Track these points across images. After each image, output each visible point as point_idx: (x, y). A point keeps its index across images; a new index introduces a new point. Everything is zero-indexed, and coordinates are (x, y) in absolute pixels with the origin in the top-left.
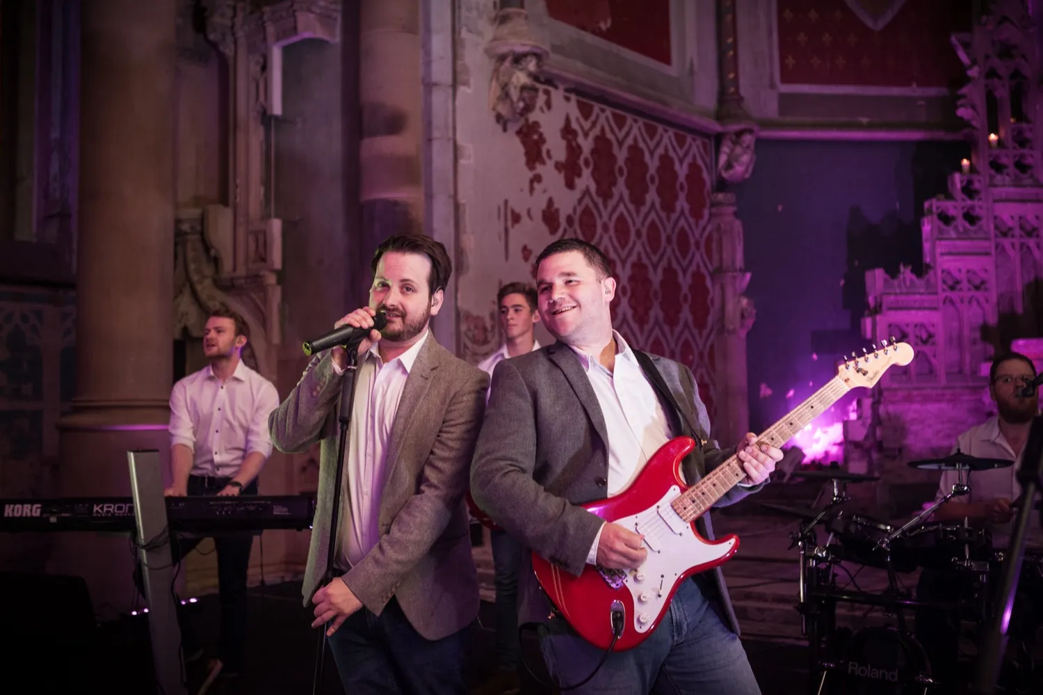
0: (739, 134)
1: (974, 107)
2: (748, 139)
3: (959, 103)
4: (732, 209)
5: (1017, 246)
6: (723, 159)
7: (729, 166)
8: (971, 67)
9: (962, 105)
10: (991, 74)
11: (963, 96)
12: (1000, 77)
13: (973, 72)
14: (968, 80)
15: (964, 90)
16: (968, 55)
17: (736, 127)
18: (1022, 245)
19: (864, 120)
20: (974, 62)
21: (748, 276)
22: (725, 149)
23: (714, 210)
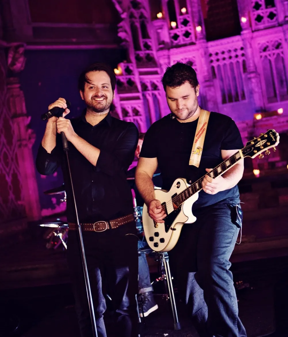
0: (17, 47)
1: (126, 31)
2: (21, 50)
3: (119, 30)
4: (18, 86)
5: (151, 94)
6: (10, 60)
7: (13, 64)
8: (123, 13)
9: (121, 31)
10: (131, 16)
11: (121, 27)
12: (136, 18)
13: (124, 16)
14: (122, 20)
15: (121, 24)
16: (121, 7)
17: (15, 44)
18: (153, 94)
19: (74, 40)
20: (124, 11)
21: (30, 118)
22: (11, 55)
23: (9, 86)
